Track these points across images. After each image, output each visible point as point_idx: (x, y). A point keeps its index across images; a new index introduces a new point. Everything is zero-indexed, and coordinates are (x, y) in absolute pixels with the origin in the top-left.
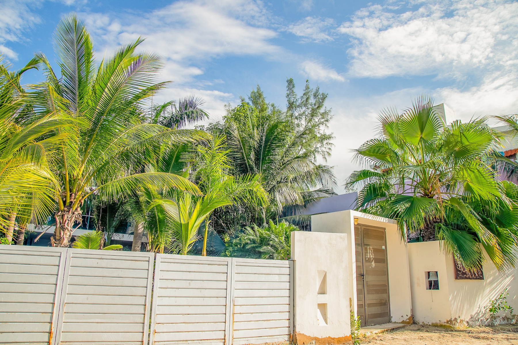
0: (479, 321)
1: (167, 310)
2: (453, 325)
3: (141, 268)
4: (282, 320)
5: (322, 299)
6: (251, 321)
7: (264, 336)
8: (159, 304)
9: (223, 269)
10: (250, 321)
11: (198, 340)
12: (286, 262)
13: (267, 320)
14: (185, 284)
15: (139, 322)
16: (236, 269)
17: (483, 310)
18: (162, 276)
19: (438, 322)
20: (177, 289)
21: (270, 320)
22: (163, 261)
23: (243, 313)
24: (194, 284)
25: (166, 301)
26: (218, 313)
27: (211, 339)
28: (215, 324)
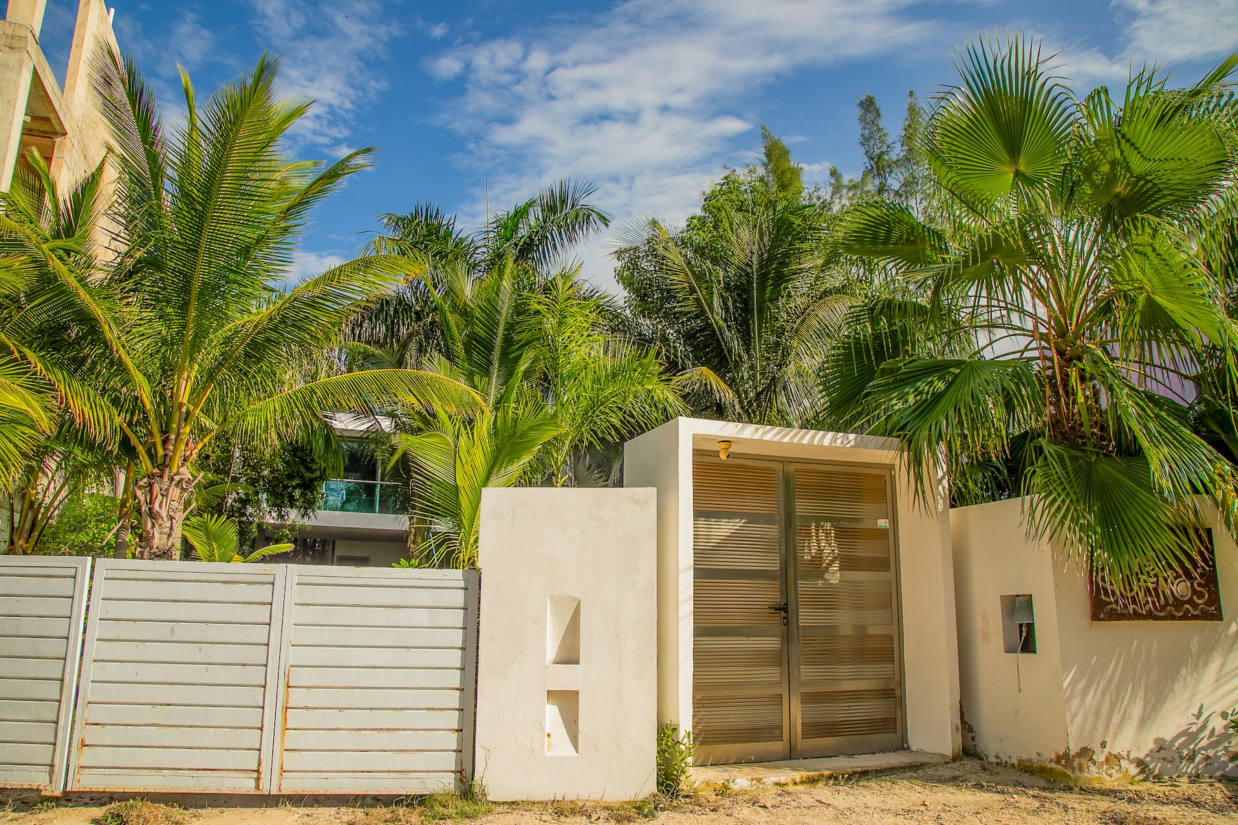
0: (1197, 759)
1: (113, 693)
2: (1073, 769)
3: (58, 594)
4: (438, 730)
5: (566, 678)
6: (338, 729)
7: (377, 772)
8: (96, 679)
9: (263, 593)
10: (335, 729)
11: (190, 769)
12: (455, 576)
13: (389, 729)
14: (162, 631)
15: (49, 719)
16: (295, 594)
17: (1218, 724)
18: (107, 612)
19: (1034, 757)
20: (142, 643)
21: (399, 730)
22: (109, 576)
23: (316, 708)
24: (182, 632)
25: (113, 671)
26: (243, 704)
27: (225, 770)
28: (235, 731)
